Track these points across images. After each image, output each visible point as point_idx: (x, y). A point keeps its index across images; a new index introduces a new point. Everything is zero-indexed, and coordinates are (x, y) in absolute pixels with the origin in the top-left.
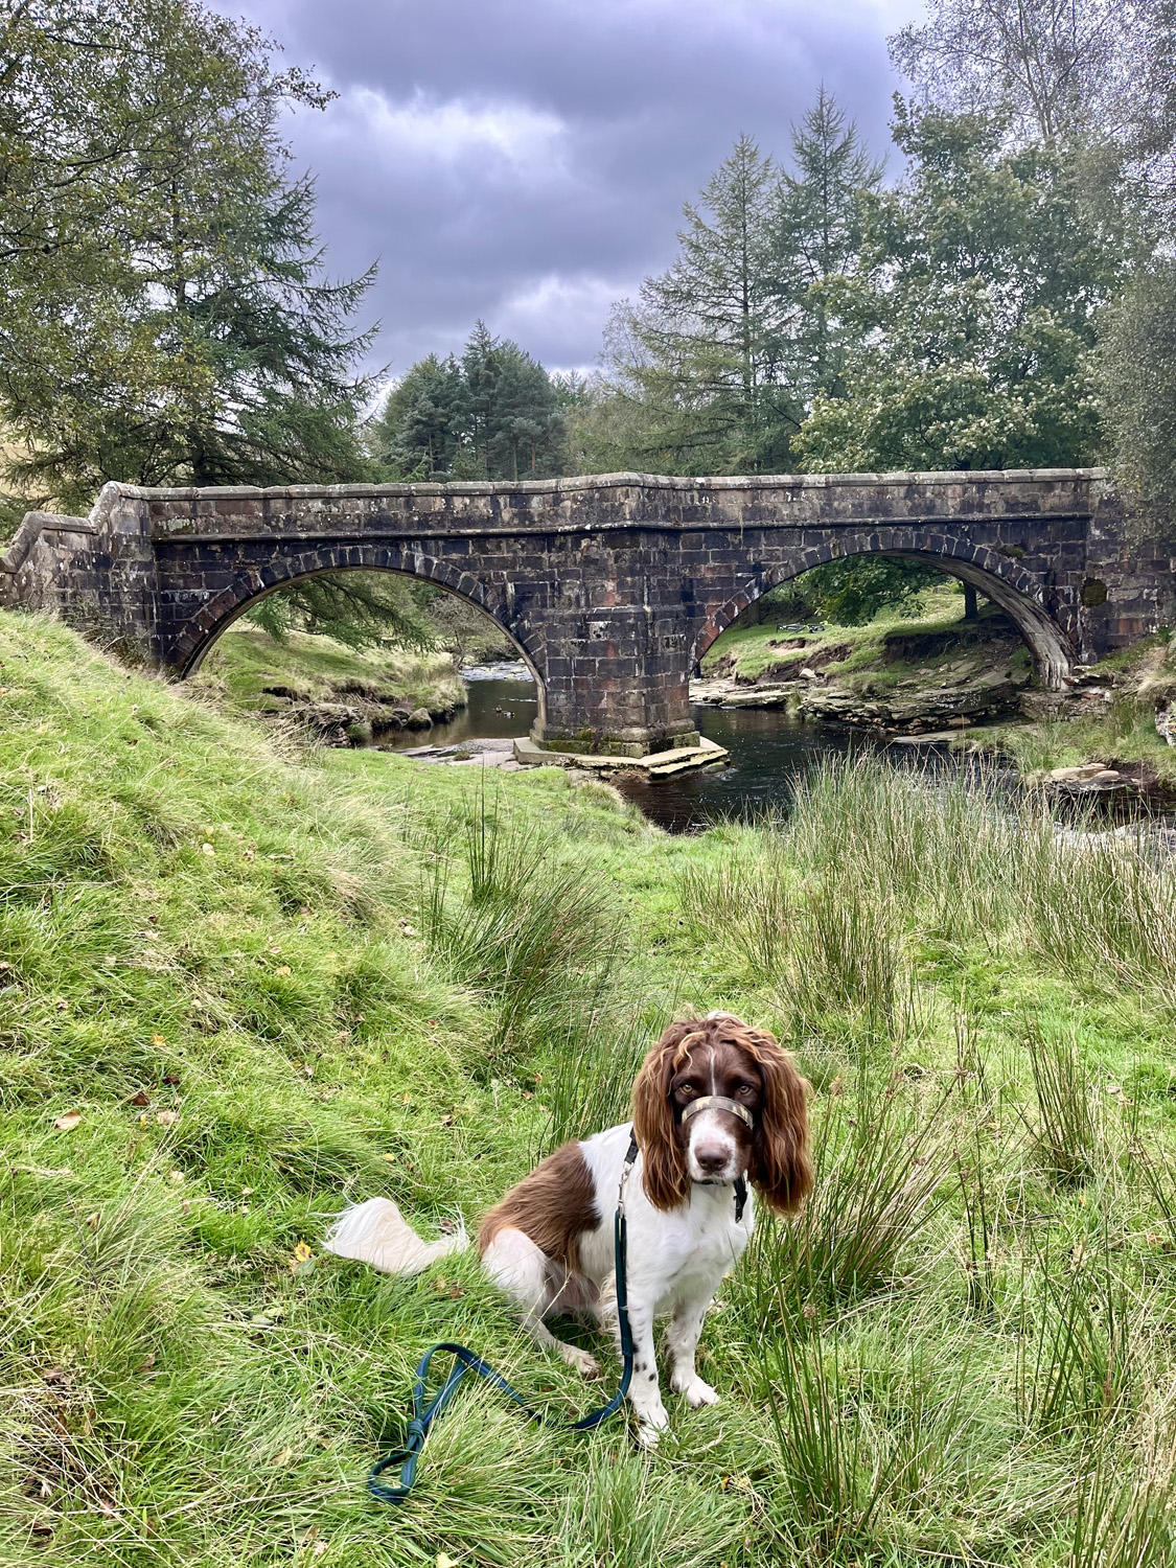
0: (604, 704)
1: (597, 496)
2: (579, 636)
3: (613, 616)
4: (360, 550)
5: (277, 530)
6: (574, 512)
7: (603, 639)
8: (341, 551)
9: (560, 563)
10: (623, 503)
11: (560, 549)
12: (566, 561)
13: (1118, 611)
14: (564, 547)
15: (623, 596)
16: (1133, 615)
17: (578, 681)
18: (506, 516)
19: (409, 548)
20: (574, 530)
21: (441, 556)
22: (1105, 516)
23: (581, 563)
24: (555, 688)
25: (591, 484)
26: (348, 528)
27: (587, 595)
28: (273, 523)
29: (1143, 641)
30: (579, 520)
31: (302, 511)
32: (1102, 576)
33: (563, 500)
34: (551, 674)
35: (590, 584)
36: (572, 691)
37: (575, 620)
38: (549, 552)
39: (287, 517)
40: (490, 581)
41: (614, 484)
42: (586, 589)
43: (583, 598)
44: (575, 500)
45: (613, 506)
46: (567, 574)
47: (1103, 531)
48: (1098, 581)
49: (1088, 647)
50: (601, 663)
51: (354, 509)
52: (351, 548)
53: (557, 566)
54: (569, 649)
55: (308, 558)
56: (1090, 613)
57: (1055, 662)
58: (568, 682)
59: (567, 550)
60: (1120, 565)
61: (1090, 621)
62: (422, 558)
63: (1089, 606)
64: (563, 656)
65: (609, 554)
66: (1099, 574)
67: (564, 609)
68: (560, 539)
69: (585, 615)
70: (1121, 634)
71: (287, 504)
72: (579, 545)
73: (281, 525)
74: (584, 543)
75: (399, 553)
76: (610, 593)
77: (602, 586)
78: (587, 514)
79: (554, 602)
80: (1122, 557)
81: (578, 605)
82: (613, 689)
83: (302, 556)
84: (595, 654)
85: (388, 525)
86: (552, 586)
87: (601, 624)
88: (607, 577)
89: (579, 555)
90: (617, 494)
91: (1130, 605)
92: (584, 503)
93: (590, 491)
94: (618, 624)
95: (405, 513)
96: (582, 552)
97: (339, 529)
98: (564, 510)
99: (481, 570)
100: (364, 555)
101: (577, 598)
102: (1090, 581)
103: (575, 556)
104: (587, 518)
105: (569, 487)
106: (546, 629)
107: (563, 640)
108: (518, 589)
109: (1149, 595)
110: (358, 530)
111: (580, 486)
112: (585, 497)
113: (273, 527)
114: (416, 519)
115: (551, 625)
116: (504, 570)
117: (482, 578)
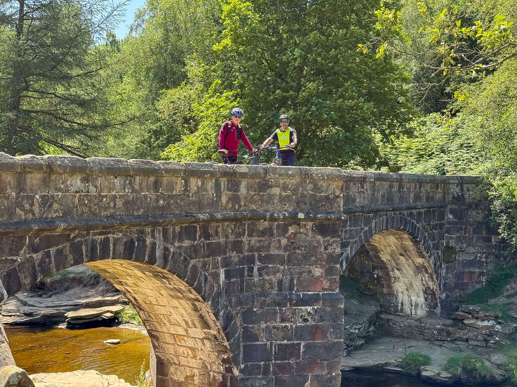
1: (310, 186)
2: (283, 320)
3: (324, 300)
4: (111, 239)
5: (30, 216)
6: (282, 199)
7: (311, 322)
8: (93, 241)
9: (263, 247)
10: (338, 197)
11: (263, 233)
12: (269, 246)
13: (463, 267)
14: (268, 232)
15: (332, 282)
16: (472, 269)
17: (278, 366)
18: (224, 199)
19: (153, 237)
20: (285, 218)
21: (177, 244)
22: (456, 207)
23: (286, 248)
24: (250, 374)
25: (306, 175)
26: (104, 213)
27: (292, 280)
28: (27, 206)
29: (478, 286)
30: (289, 208)
31: (59, 190)
32: (454, 245)
33: (271, 187)
34: (245, 361)
35: (297, 269)
36: (271, 376)
37: (279, 305)
38: (250, 235)
39: (43, 197)
40: (208, 269)
41: (331, 178)
42: (291, 274)
43: (286, 283)
44: (285, 188)
45: (327, 198)
46: (269, 259)
47: (455, 216)
48: (452, 247)
49: (445, 290)
50: (307, 347)
51: (110, 190)
52: (103, 237)
53: (258, 250)
54: (270, 333)
55: (59, 253)
56: (447, 268)
57: (409, 297)
58: (267, 367)
59: (272, 235)
60: (465, 238)
61: (447, 273)
62: (162, 247)
63: (447, 263)
64: (263, 341)
65: (318, 242)
66: (452, 243)
67: (264, 294)
68: (263, 225)
69: (291, 300)
70: (465, 281)
71: (44, 180)
72: (287, 231)
73: (36, 208)
74: (291, 230)
75: (144, 241)
76: (317, 278)
77: (310, 272)
78: (298, 203)
79: (251, 286)
80: (465, 234)
81: (280, 289)
82: (318, 372)
83: (53, 250)
84: (301, 338)
85: (138, 209)
86: (251, 270)
87: (309, 309)
88: (315, 263)
89: (284, 241)
90: (332, 187)
91: (470, 263)
92: (295, 191)
93: (303, 181)
94: (329, 309)
95: (152, 195)
96: (289, 239)
97: (95, 214)
98: (271, 197)
99: (204, 257)
100: (114, 245)
101: (280, 283)
102: (447, 247)
103: (279, 241)
104: (298, 206)
105: (281, 175)
106: (244, 314)
107: (263, 325)
108: (228, 275)
109: (481, 257)
110: (112, 216)
111: (293, 176)
112: (297, 186)
113: (26, 212)
114: (161, 202)
115: (250, 311)
116: (220, 255)
117: (204, 265)
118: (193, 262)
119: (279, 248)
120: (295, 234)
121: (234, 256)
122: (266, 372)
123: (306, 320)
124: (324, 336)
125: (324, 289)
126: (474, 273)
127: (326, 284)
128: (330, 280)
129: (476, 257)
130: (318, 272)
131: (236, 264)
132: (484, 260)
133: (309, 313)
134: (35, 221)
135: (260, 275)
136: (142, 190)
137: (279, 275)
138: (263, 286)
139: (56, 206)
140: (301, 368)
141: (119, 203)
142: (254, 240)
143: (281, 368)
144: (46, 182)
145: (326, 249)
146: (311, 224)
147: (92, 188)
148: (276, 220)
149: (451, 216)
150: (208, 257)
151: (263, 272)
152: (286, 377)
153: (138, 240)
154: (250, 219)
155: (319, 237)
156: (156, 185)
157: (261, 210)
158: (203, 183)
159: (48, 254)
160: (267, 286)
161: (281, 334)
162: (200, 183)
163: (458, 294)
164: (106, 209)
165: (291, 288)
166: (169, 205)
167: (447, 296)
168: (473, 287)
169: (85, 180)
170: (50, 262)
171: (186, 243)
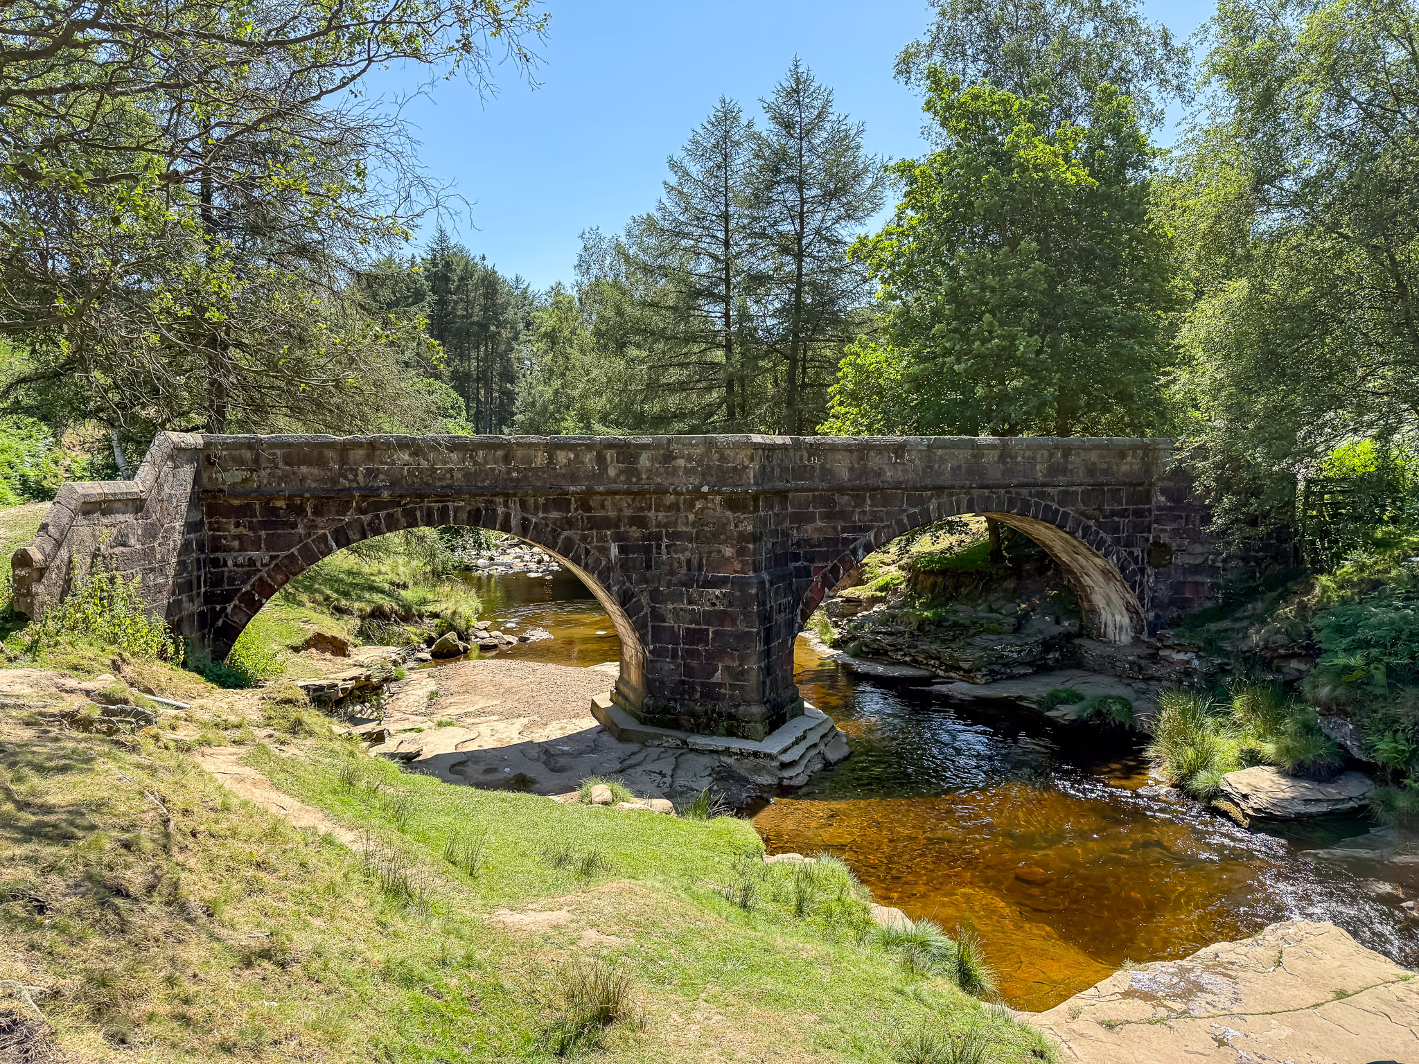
0: (718, 677)
1: (716, 456)
2: (690, 603)
3: (733, 584)
4: (451, 508)
5: (355, 485)
6: (688, 471)
7: (719, 607)
8: (429, 508)
9: (670, 523)
10: (747, 467)
11: (669, 508)
12: (676, 522)
13: (1184, 574)
14: (675, 507)
15: (744, 563)
16: (1198, 578)
17: (687, 651)
18: (612, 472)
19: (506, 506)
20: (688, 491)
21: (541, 515)
22: (1171, 484)
23: (694, 525)
24: (659, 656)
25: (710, 444)
26: (438, 484)
27: (701, 560)
28: (351, 477)
29: (1209, 604)
30: (694, 480)
31: (386, 463)
32: (1167, 541)
33: (676, 458)
34: (654, 642)
35: (704, 548)
36: (679, 661)
37: (685, 585)
38: (657, 510)
39: (367, 469)
40: (592, 542)
41: (737, 446)
42: (700, 553)
43: (695, 563)
44: (689, 458)
45: (735, 468)
46: (676, 535)
47: (1169, 498)
48: (1164, 545)
49: (1154, 606)
50: (716, 633)
51: (445, 463)
52: (440, 505)
53: (666, 526)
54: (678, 615)
55: (390, 516)
56: (1156, 574)
57: (1113, 615)
58: (675, 651)
59: (678, 510)
60: (1185, 531)
61: (1156, 582)
62: (519, 517)
63: (1156, 567)
64: (670, 623)
65: (728, 518)
66: (1164, 538)
67: (672, 573)
68: (670, 499)
69: (698, 581)
70: (1187, 595)
71: (368, 456)
72: (693, 506)
73: (361, 478)
74: (698, 505)
75: (494, 511)
76: (728, 559)
77: (719, 552)
78: (704, 475)
79: (660, 564)
80: (1187, 524)
81: (689, 569)
82: (729, 663)
83: (382, 514)
84: (708, 623)
85: (484, 481)
86: (659, 547)
87: (717, 592)
88: (725, 542)
89: (691, 517)
90: (740, 456)
91: (1196, 569)
92: (700, 463)
93: (708, 451)
94: (738, 594)
95: (503, 468)
96: (696, 514)
97: (428, 485)
98: (676, 469)
99: (583, 529)
100: (455, 513)
101: (689, 562)
102: (1156, 543)
103: (687, 517)
104: (704, 478)
105: (684, 445)
106: (651, 592)
107: (670, 606)
108: (622, 550)
109: (1214, 561)
110: (450, 486)
111: (696, 445)
112: (702, 456)
113: (350, 481)
114: (515, 474)
115: (657, 589)
116: (608, 529)
117: (584, 539)
118: (565, 533)
119: (687, 524)
120: (702, 509)
121: (634, 532)
122: (674, 656)
123: (714, 604)
124: (734, 623)
125: (736, 572)
126: (1203, 584)
127: (738, 566)
128: (742, 561)
129: (1207, 559)
130: (729, 552)
131: (637, 540)
132: (1220, 565)
133: (717, 597)
134: (359, 488)
135: (668, 553)
136: (486, 462)
137: (688, 554)
138: (671, 565)
139: (381, 477)
140: (710, 656)
141: (458, 475)
142: (661, 515)
143: (690, 654)
144: (370, 457)
145: (736, 526)
146: (718, 498)
147: (422, 461)
148: (682, 494)
149: (1163, 499)
150: (591, 529)
151: (672, 550)
152: (695, 663)
153: (486, 510)
154: (655, 493)
155: (729, 513)
156: (507, 459)
157: (666, 483)
158: (576, 456)
159: (378, 517)
160: (676, 565)
161: (688, 617)
162: (572, 456)
163: (1175, 614)
164: (440, 480)
165: (700, 568)
166: (526, 477)
167: (1157, 616)
168: (1201, 605)
169: (414, 454)
170: (380, 523)
171: (555, 515)
